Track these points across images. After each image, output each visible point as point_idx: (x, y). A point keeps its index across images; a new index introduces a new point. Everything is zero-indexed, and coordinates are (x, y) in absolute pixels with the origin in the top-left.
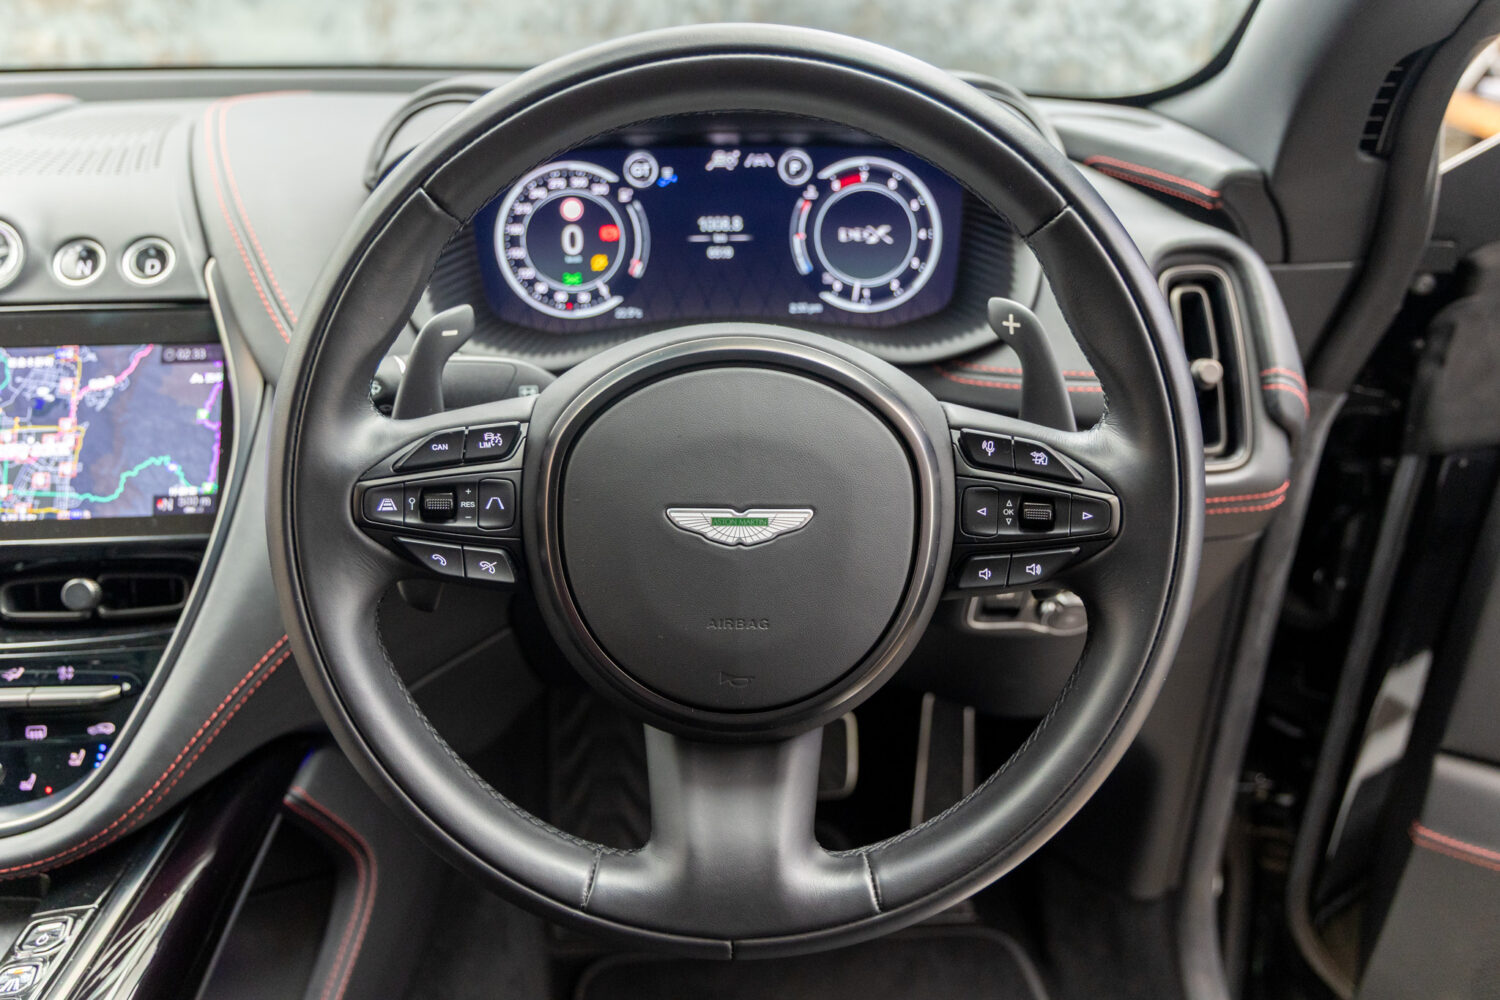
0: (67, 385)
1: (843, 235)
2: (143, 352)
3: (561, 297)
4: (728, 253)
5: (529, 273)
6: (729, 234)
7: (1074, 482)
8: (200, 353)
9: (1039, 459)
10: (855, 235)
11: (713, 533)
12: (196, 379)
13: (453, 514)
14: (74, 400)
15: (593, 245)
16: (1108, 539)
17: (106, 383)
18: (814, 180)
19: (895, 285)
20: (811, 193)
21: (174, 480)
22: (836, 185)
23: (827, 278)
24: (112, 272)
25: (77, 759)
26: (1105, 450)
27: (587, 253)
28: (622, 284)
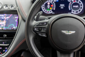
0: (5, 18)
1: (74, 6)
2: (11, 15)
3: (47, 11)
4: (63, 8)
5: (44, 9)
6: (63, 6)
8: (16, 15)
12: (16, 17)
13: (41, 30)
14: (5, 19)
15: (50, 7)
17: (8, 17)
18: (71, 1)
19: (78, 11)
20: (71, 2)
21: (13, 26)
22: (73, 2)
23: (72, 10)
24: (9, 8)
25: (4, 51)
27: (50, 8)
28: (53, 10)
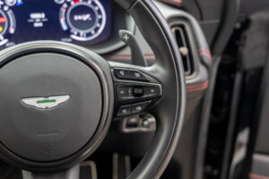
1: (76, 18)
4: (41, 25)
6: (41, 19)
7: (148, 81)
9: (137, 75)
10: (80, 17)
11: (38, 105)
16: (159, 97)
18: (66, 2)
19: (93, 32)
20: (65, 6)
22: (72, 3)
23: (72, 31)
26: (156, 71)
28: (7, 35)
